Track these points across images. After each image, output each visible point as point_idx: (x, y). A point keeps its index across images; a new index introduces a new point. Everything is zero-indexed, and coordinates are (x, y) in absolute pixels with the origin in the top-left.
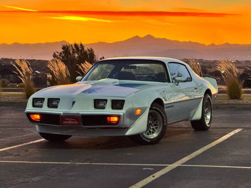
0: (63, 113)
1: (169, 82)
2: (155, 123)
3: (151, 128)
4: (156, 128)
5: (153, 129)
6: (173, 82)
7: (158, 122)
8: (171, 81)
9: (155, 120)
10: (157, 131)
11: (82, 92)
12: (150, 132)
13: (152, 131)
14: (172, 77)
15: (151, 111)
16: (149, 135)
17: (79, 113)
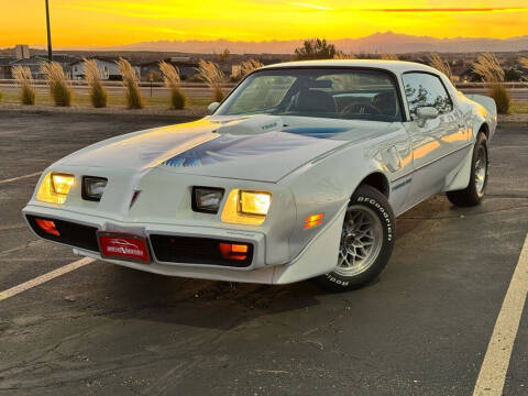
0: (107, 224)
1: (404, 120)
2: (364, 234)
3: (352, 248)
4: (365, 247)
5: (359, 251)
6: (412, 119)
7: (372, 233)
8: (408, 118)
9: (363, 228)
10: (368, 255)
11: (168, 162)
12: (350, 257)
13: (354, 254)
14: (412, 107)
15: (353, 207)
16: (347, 266)
17: (144, 228)
